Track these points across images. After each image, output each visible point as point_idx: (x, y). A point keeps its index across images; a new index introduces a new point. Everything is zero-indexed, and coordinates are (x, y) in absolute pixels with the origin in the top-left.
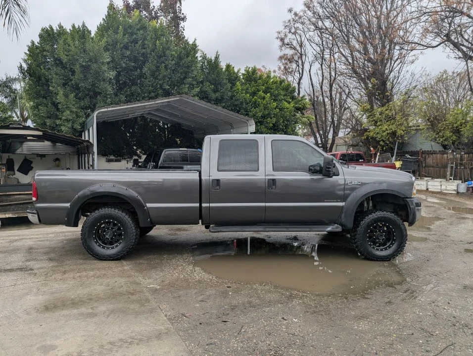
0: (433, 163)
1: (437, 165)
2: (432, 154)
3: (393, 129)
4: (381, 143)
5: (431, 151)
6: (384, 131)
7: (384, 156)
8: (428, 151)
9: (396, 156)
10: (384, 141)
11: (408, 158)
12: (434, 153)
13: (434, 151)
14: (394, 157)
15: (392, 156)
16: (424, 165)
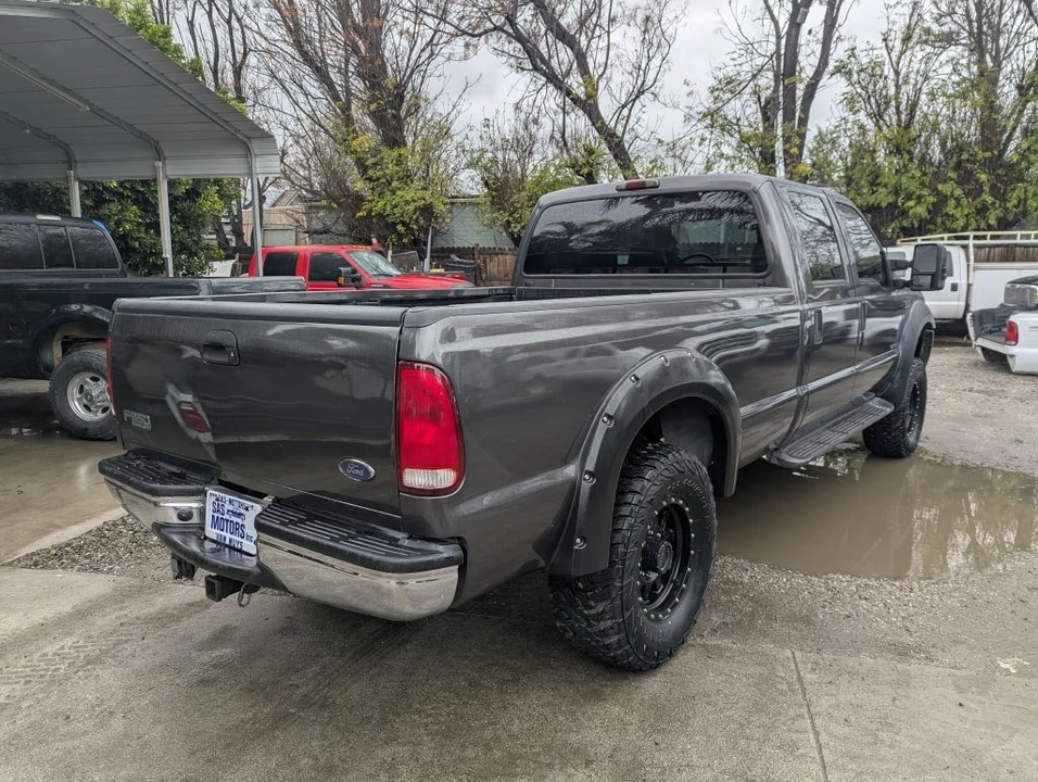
0: (499, 272)
1: (507, 276)
2: (497, 254)
3: (427, 198)
4: (399, 227)
5: (495, 249)
6: (407, 203)
7: (403, 258)
8: (489, 248)
9: (431, 256)
10: (404, 224)
11: (454, 262)
12: (501, 252)
13: (500, 249)
14: (427, 261)
15: (422, 259)
16: (484, 276)
